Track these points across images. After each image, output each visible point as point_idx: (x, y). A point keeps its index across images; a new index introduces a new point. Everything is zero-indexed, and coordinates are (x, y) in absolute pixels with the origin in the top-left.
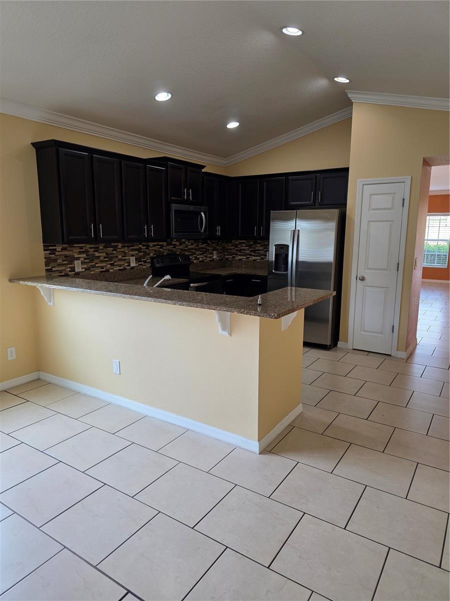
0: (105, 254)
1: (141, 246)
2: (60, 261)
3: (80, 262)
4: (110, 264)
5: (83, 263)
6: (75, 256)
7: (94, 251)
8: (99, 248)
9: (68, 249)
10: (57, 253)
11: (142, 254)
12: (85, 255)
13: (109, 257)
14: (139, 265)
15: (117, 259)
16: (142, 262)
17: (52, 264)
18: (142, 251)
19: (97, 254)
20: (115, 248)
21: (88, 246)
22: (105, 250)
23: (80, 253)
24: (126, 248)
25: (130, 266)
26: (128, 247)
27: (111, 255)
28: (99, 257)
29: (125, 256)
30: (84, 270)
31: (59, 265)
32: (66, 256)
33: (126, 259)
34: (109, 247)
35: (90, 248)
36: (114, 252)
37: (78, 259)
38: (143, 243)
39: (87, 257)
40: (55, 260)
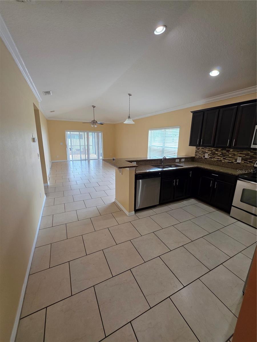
0: (221, 153)
1: (249, 152)
2: (200, 153)
3: (207, 154)
4: (223, 158)
5: (209, 155)
6: (206, 152)
7: (215, 151)
8: (218, 150)
9: (204, 149)
10: (200, 150)
11: (250, 157)
12: (210, 152)
13: (223, 155)
14: (244, 162)
15: (228, 156)
16: (248, 161)
17: (198, 153)
18: (249, 155)
19: (216, 152)
20: (228, 151)
21: (213, 148)
22: (221, 151)
23: (209, 151)
24: (236, 152)
25: (236, 162)
26: (238, 152)
27: (224, 154)
28: (217, 154)
29: (235, 156)
30: (209, 158)
31: (200, 154)
32: (203, 151)
33: (234, 158)
34: (225, 150)
35: (214, 149)
36: (227, 153)
37: (207, 153)
38: (251, 151)
39: (211, 153)
40: (199, 152)
